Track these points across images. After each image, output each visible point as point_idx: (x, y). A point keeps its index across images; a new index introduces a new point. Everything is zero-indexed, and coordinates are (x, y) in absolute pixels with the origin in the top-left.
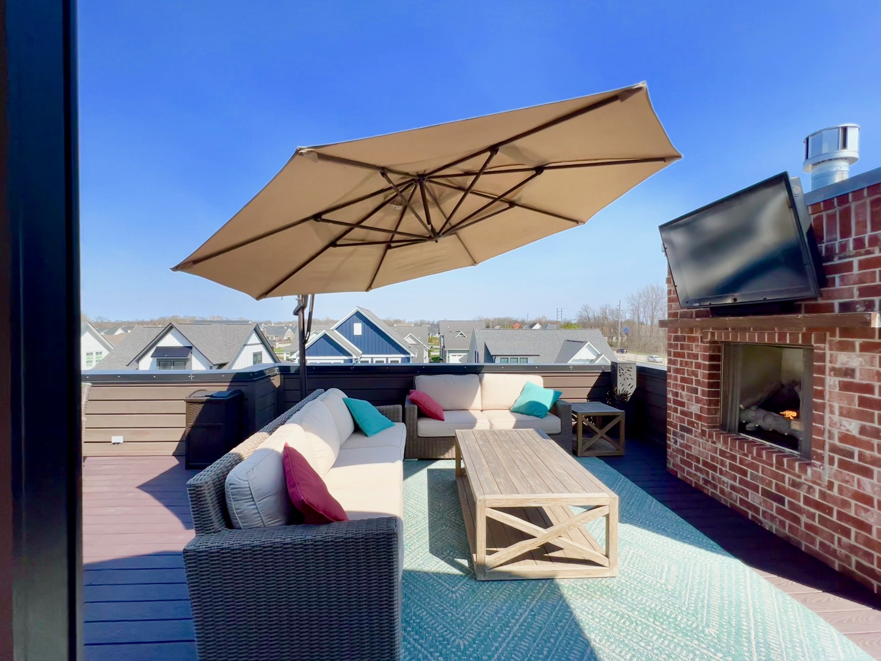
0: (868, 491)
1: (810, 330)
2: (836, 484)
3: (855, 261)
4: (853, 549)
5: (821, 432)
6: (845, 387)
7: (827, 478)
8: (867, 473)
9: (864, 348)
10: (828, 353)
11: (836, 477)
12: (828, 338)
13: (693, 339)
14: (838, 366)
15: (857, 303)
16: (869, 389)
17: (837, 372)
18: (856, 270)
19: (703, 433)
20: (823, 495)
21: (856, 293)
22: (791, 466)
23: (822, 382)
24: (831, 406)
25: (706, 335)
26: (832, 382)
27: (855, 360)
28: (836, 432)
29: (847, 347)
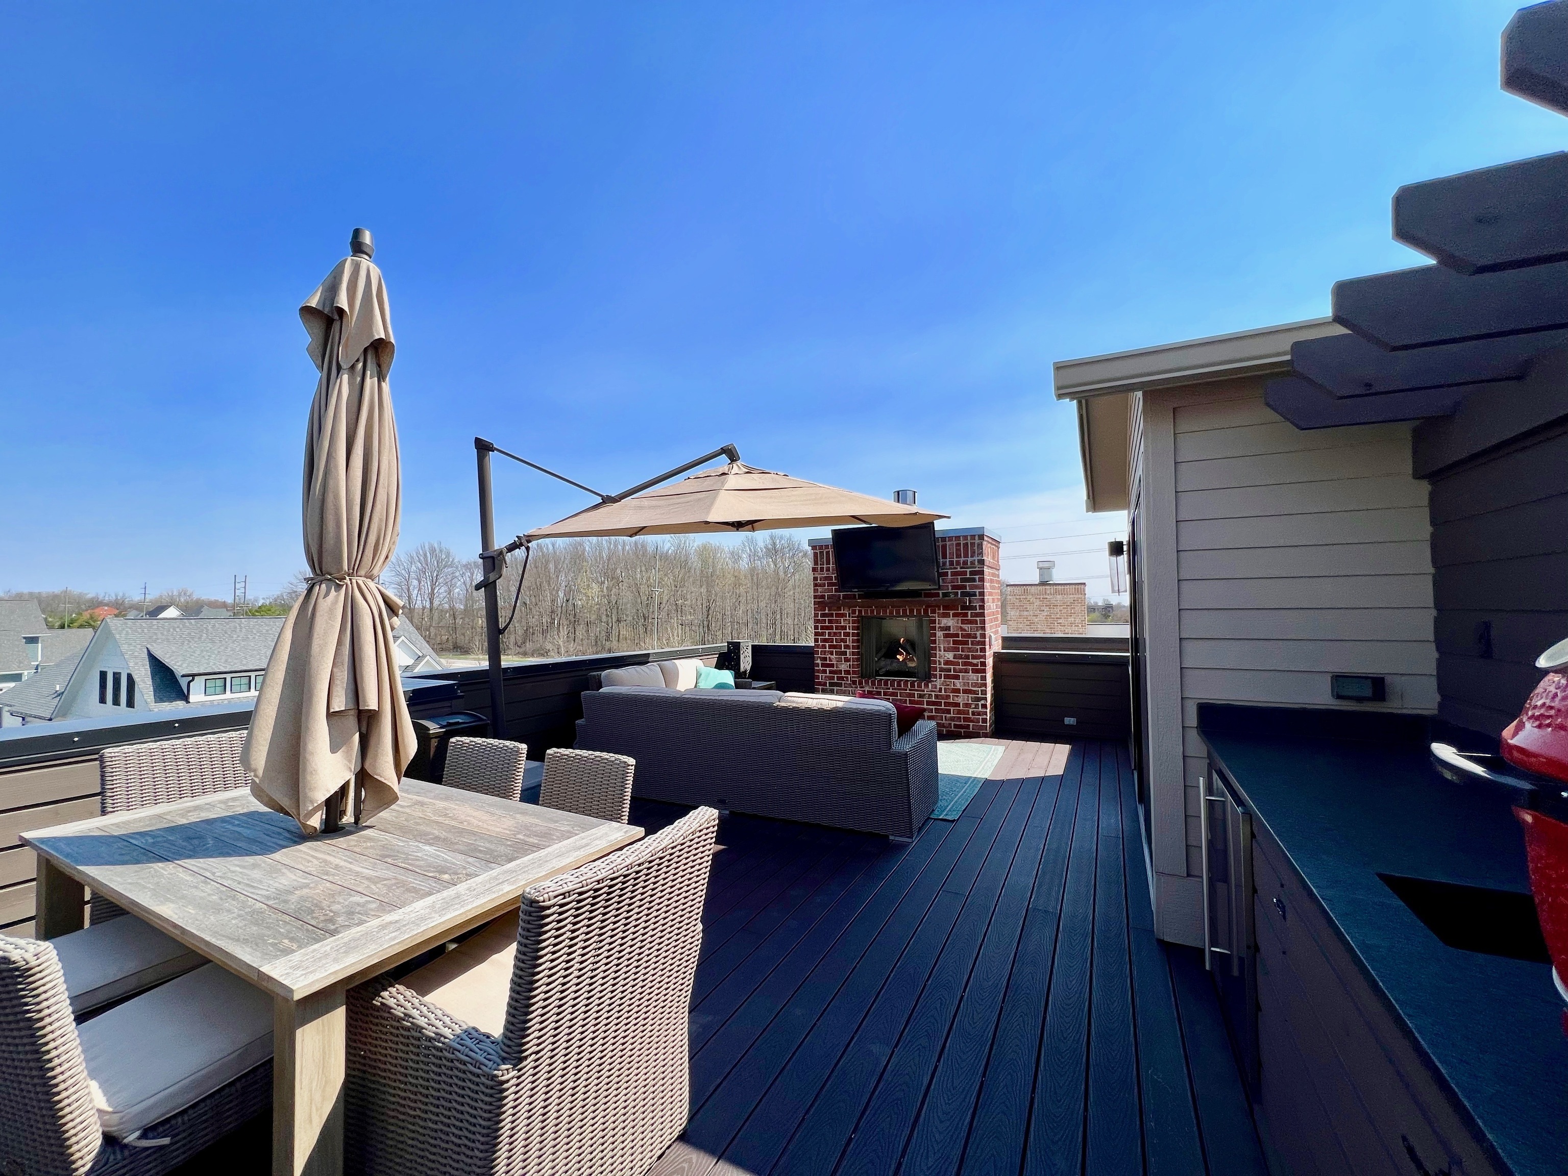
0: (958, 686)
1: (928, 607)
2: (943, 688)
3: (949, 571)
4: (952, 719)
5: (935, 662)
6: (946, 636)
7: (938, 687)
8: (957, 677)
9: (955, 615)
10: (937, 619)
11: (943, 684)
12: (937, 611)
13: (843, 615)
14: (942, 625)
15: (950, 593)
16: (957, 635)
17: (942, 629)
18: (949, 577)
19: (854, 682)
20: (936, 696)
21: (950, 588)
22: (919, 686)
23: (935, 635)
24: (940, 647)
25: (854, 612)
26: (940, 634)
27: (950, 622)
28: (942, 661)
29: (946, 615)
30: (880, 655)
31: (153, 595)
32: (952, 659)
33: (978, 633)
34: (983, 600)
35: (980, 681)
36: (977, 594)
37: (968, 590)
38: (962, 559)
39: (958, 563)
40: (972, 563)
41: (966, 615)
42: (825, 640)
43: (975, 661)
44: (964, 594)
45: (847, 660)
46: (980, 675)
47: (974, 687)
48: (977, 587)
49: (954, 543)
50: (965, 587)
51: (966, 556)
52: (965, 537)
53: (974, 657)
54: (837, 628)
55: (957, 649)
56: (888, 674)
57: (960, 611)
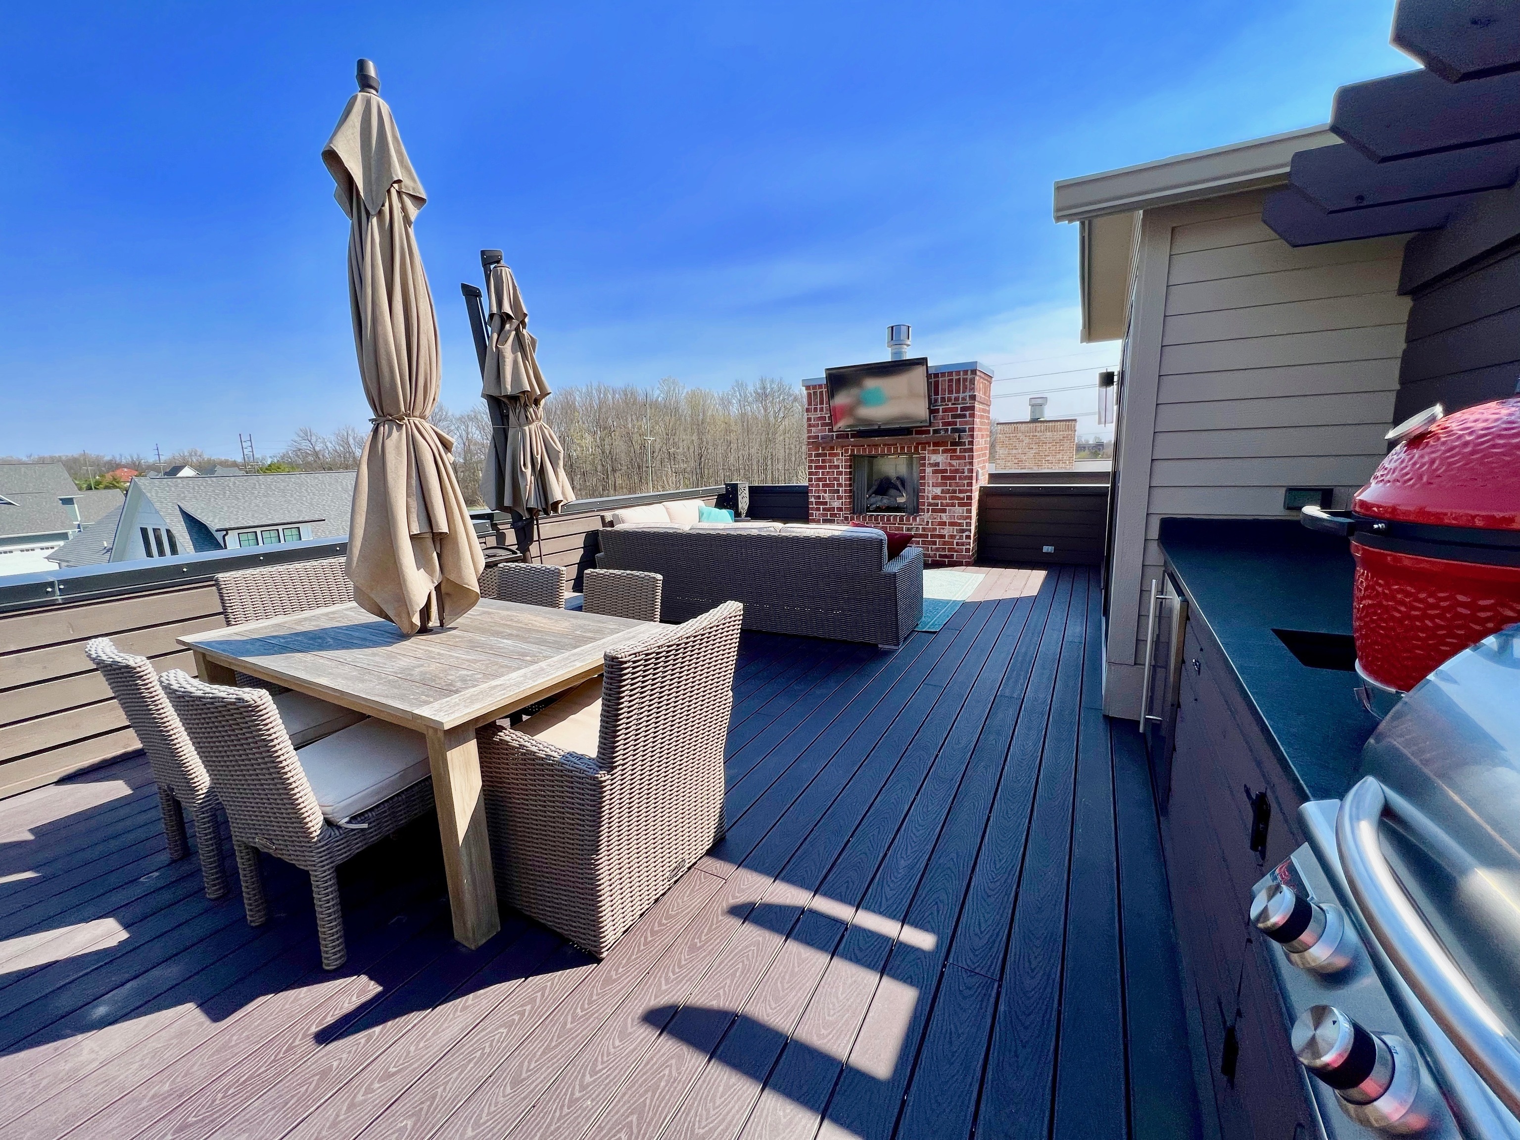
0: (944, 519)
1: (918, 444)
2: (930, 521)
3: (941, 408)
4: (937, 549)
5: (923, 497)
6: (935, 472)
7: (926, 520)
8: (944, 511)
9: (944, 452)
10: (927, 455)
11: (930, 518)
12: (927, 448)
13: (836, 455)
14: (931, 462)
15: (941, 429)
16: (945, 471)
17: (931, 465)
18: (941, 413)
19: (846, 518)
20: (924, 529)
21: (941, 424)
22: (908, 519)
23: (924, 472)
24: (928, 483)
25: (847, 451)
26: (929, 470)
27: (940, 458)
28: (930, 496)
29: (935, 452)
30: (871, 492)
31: (167, 456)
32: (939, 494)
33: (966, 468)
34: (972, 436)
35: (965, 514)
36: (967, 430)
37: (958, 426)
38: (954, 395)
39: (950, 399)
40: (964, 399)
41: (955, 451)
42: (819, 480)
43: (961, 495)
44: (955, 430)
45: (839, 498)
46: (965, 508)
47: (960, 519)
48: (966, 423)
49: (947, 379)
50: (955, 423)
51: (958, 392)
52: (958, 373)
53: (961, 492)
54: (830, 467)
55: (945, 485)
56: (878, 509)
57: (949, 447)
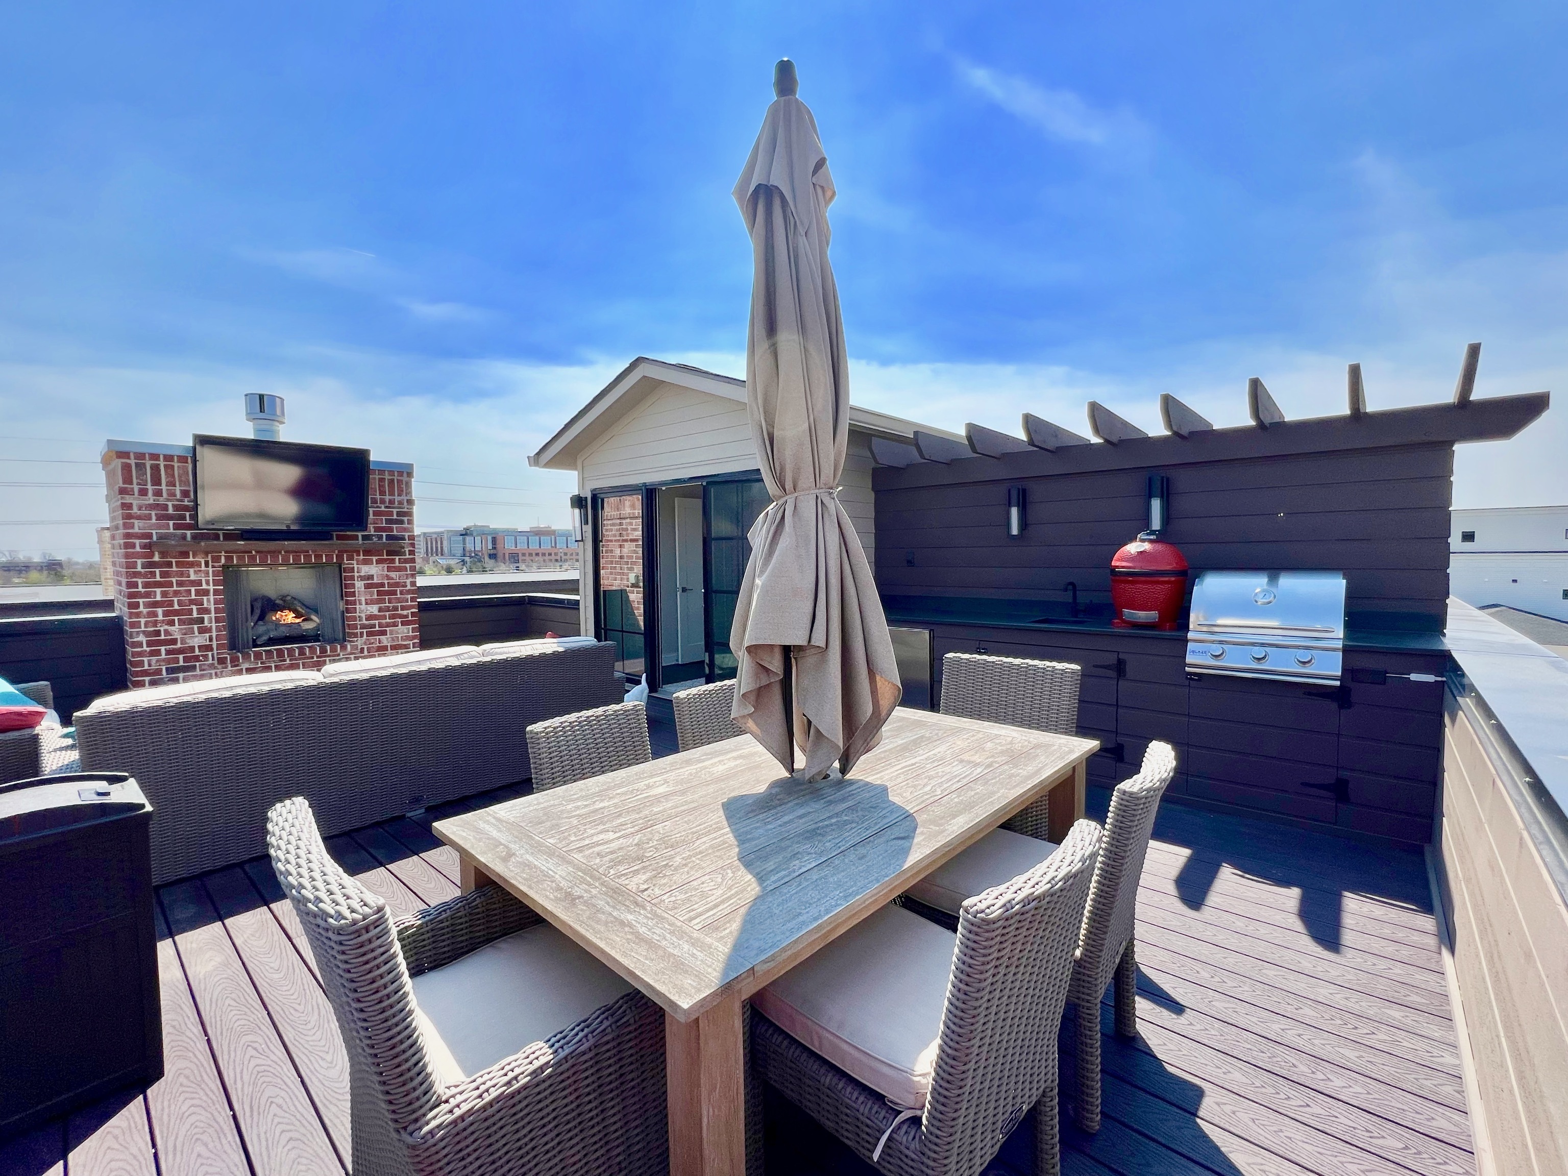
1: (342, 552)
2: (365, 647)
3: (371, 510)
5: (354, 618)
6: (367, 586)
7: (359, 647)
8: (384, 633)
9: (378, 562)
10: (356, 566)
11: (365, 643)
12: (355, 557)
13: (193, 564)
14: (362, 574)
15: (373, 535)
16: (382, 585)
17: (362, 578)
18: (371, 516)
21: (373, 529)
23: (353, 586)
24: (360, 600)
25: (216, 559)
26: (359, 585)
27: (374, 570)
28: (363, 616)
29: (367, 562)
32: (376, 612)
33: (408, 581)
34: (413, 545)
35: (411, 634)
36: (407, 538)
37: (395, 533)
38: (387, 498)
39: (383, 502)
40: (400, 503)
41: (393, 561)
42: (156, 604)
43: (405, 612)
44: (389, 537)
45: (202, 631)
46: (411, 627)
47: (405, 640)
48: (405, 530)
49: (377, 477)
50: (391, 530)
51: (392, 493)
52: (391, 473)
53: (403, 608)
54: (180, 584)
55: (383, 601)
56: (272, 641)
57: (385, 557)
